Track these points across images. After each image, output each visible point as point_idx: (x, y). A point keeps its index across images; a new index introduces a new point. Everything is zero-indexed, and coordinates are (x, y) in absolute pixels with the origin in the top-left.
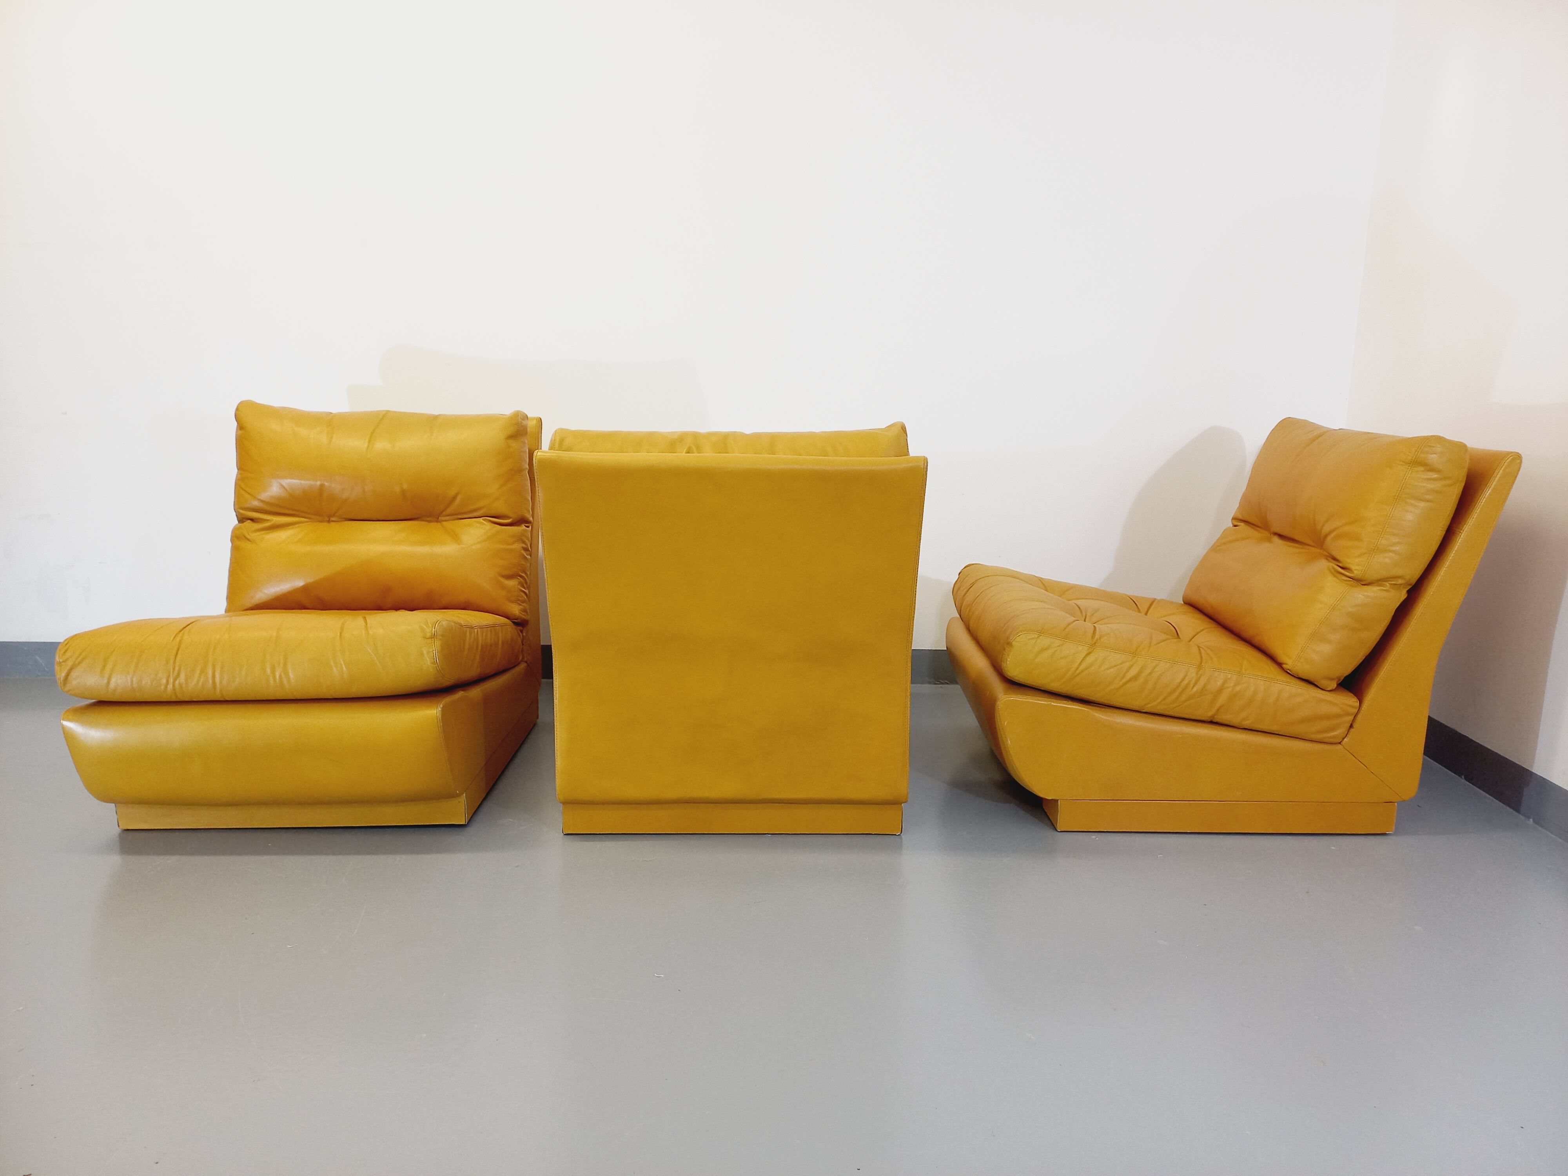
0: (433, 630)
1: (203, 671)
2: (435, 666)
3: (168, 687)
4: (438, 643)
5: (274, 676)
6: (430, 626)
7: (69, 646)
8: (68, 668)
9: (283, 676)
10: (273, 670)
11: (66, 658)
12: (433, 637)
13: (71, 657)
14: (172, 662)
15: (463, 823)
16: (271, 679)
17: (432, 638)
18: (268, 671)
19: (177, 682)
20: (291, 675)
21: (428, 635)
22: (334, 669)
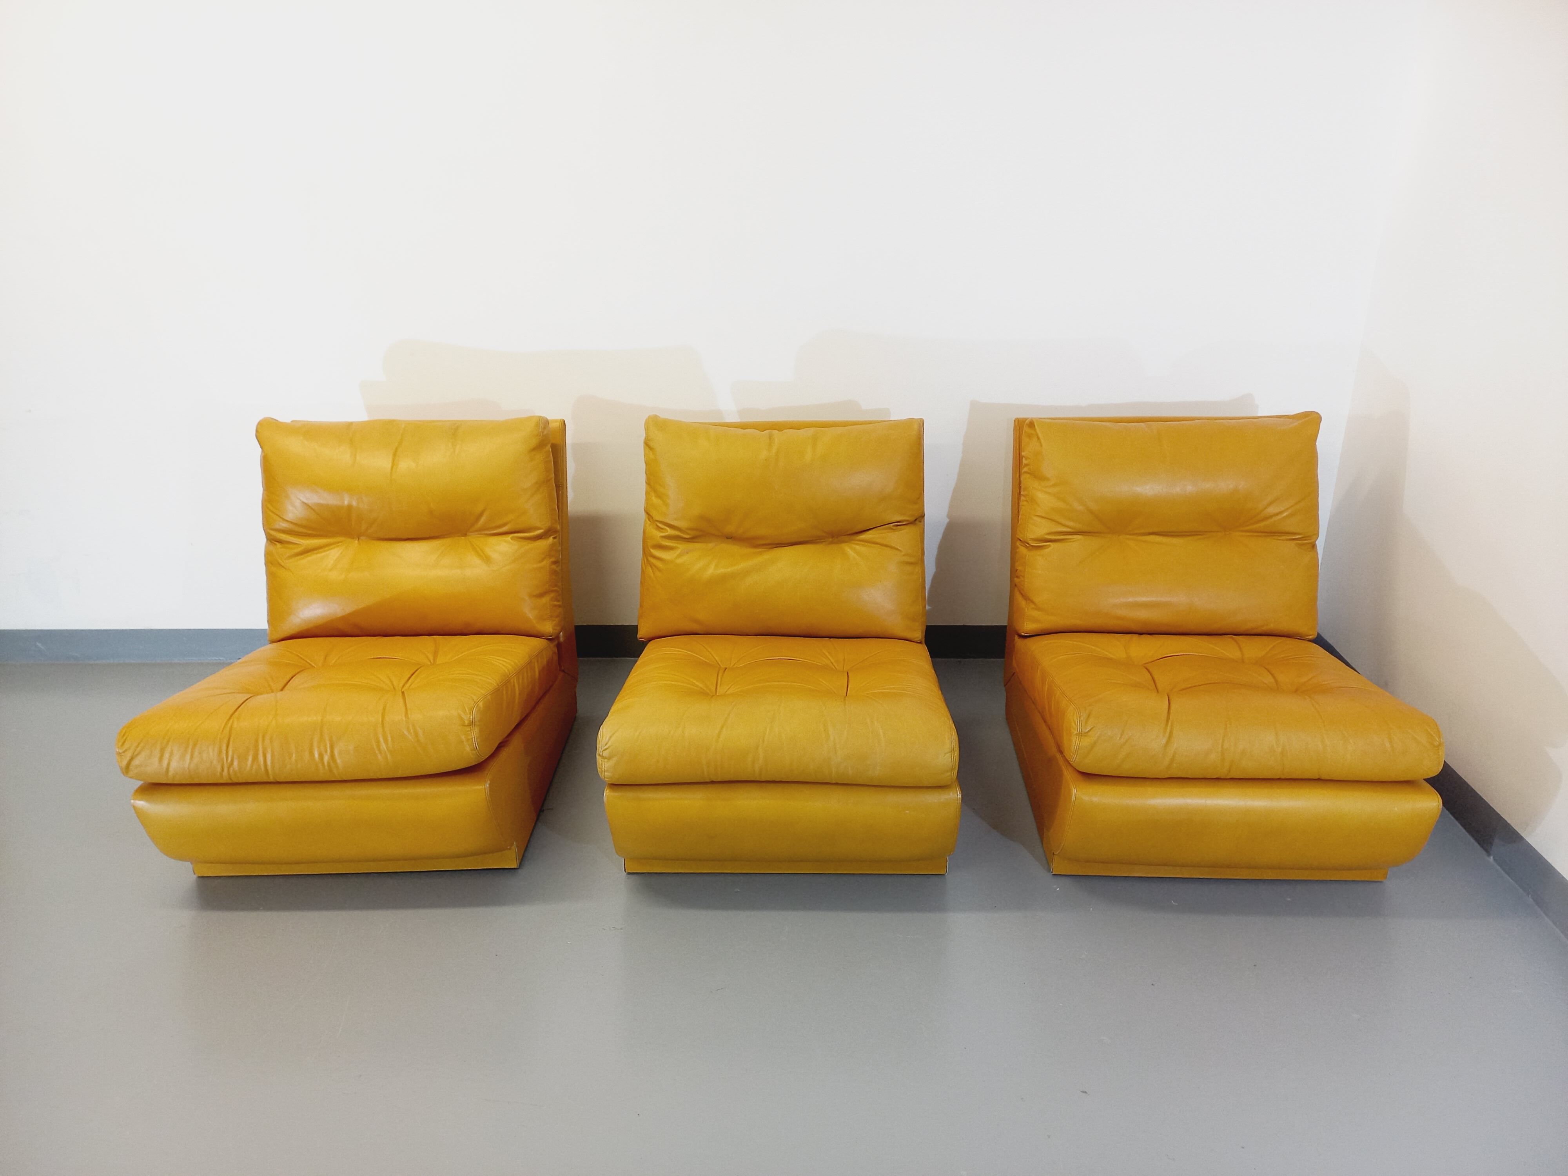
0: (471, 717)
1: (255, 758)
2: (475, 752)
3: (224, 774)
4: (476, 730)
5: (323, 763)
6: (468, 713)
7: (127, 738)
8: (128, 758)
9: (332, 764)
10: (321, 756)
11: (124, 749)
12: (472, 724)
13: (129, 748)
14: (224, 752)
15: (515, 867)
16: (320, 766)
17: (470, 725)
18: (316, 755)
19: (231, 769)
20: (339, 761)
21: (466, 722)
22: (379, 757)
